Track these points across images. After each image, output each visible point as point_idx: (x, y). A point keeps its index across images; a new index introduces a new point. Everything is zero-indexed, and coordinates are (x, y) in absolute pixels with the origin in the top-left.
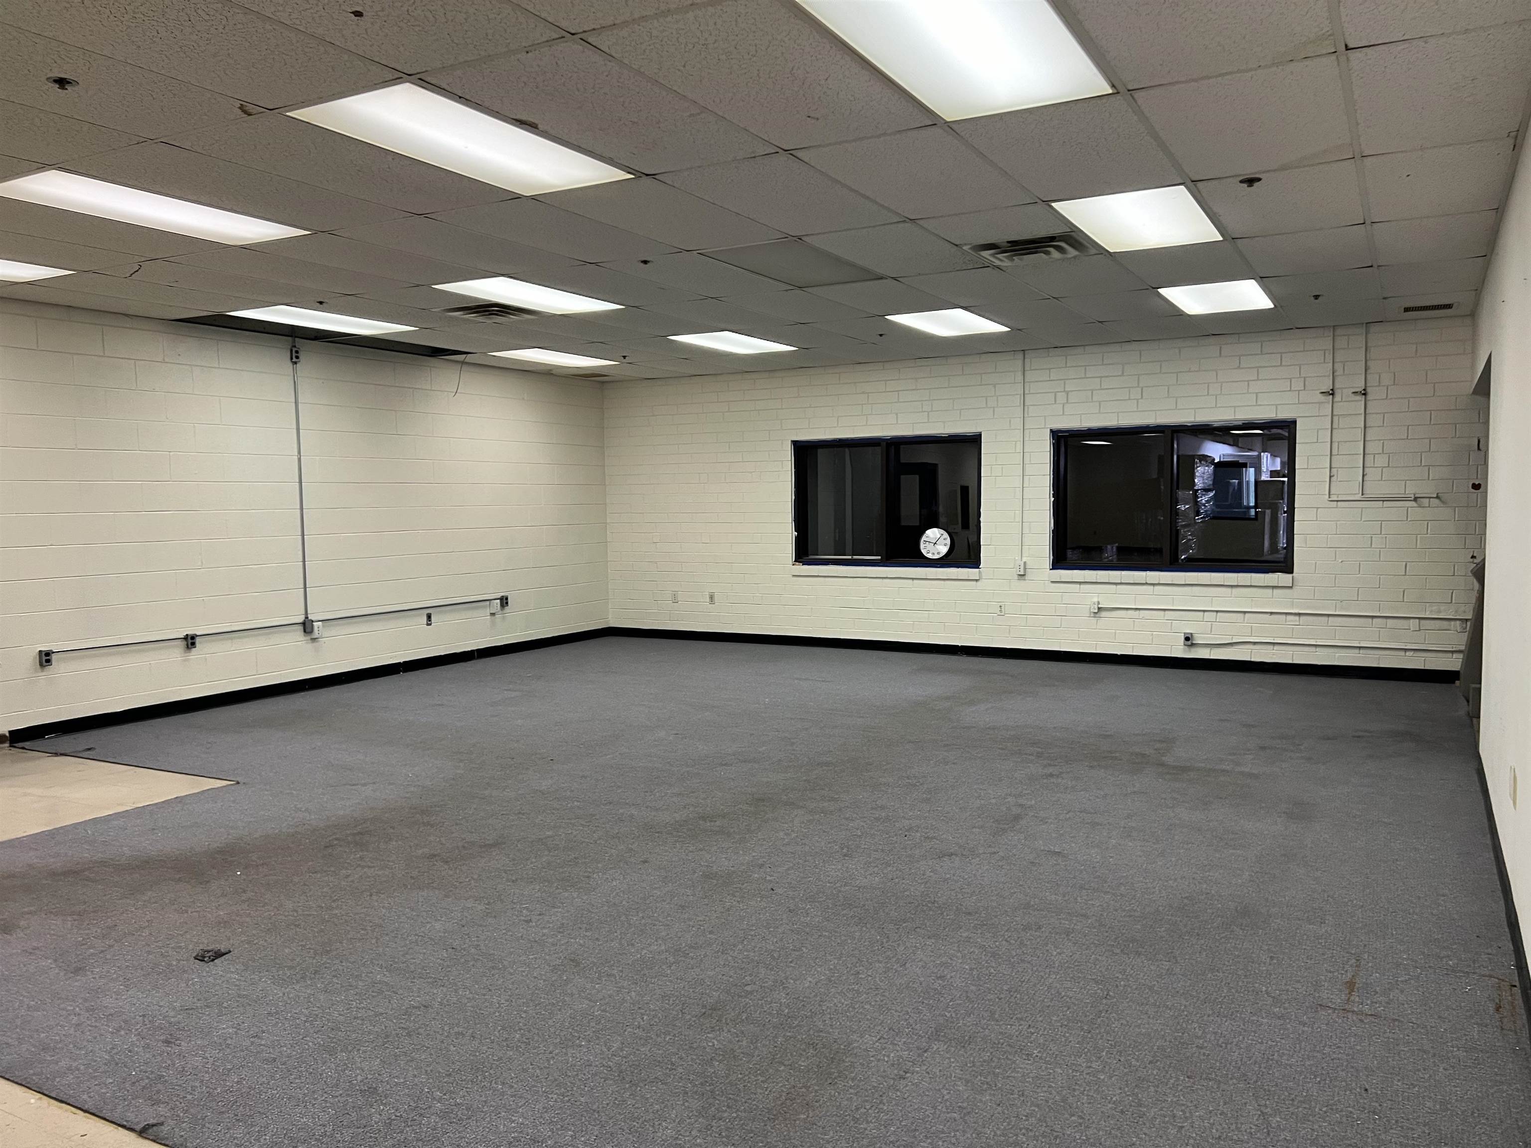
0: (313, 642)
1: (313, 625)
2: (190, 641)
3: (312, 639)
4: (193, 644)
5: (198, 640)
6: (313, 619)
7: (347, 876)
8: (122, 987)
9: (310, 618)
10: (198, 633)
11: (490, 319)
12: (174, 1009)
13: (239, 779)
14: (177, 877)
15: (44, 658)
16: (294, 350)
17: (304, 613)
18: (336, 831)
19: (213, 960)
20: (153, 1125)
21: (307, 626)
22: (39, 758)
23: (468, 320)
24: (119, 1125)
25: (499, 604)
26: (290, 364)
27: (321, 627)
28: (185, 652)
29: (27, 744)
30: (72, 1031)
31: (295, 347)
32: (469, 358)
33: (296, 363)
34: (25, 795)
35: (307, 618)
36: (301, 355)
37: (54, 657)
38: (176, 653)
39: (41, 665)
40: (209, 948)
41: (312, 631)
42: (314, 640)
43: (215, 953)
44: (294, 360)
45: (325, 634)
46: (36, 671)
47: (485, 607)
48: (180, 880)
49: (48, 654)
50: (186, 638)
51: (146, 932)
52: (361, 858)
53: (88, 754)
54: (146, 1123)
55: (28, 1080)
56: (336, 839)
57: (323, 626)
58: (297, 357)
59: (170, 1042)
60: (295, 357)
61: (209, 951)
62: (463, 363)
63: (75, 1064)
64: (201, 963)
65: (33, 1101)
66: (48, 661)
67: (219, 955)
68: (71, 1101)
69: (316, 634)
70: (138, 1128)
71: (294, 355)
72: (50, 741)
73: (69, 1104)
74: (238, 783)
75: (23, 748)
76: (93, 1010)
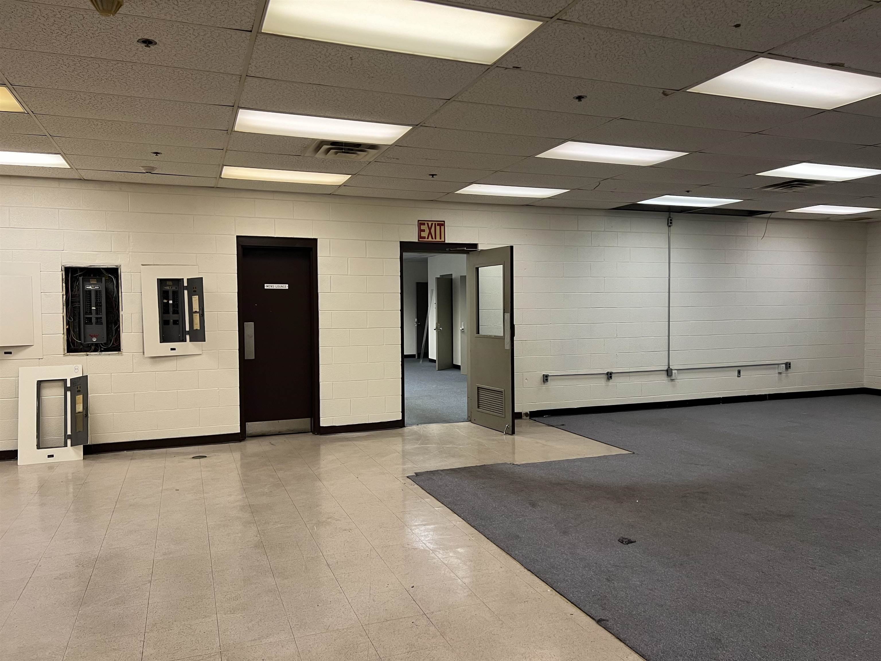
0: (672, 381)
1: (672, 372)
2: (609, 376)
3: (671, 380)
4: (611, 377)
5: (613, 375)
6: (672, 368)
7: (696, 515)
8: (585, 546)
9: (671, 368)
10: (613, 372)
11: (791, 189)
12: (610, 564)
13: (635, 452)
14: (607, 496)
15: (545, 378)
16: (670, 219)
17: (667, 365)
18: (688, 489)
19: (627, 544)
20: (604, 620)
21: (669, 372)
22: (542, 426)
23: (776, 192)
24: (588, 615)
25: (784, 368)
26: (668, 227)
27: (676, 373)
28: (607, 381)
29: (536, 419)
30: (564, 562)
31: (670, 217)
32: (773, 215)
33: (670, 226)
34: (537, 443)
35: (669, 367)
36: (673, 222)
37: (549, 378)
38: (602, 382)
39: (544, 381)
40: (626, 537)
41: (671, 375)
42: (672, 380)
43: (628, 540)
44: (669, 224)
45: (679, 378)
46: (541, 384)
47: (774, 368)
48: (608, 498)
49: (547, 376)
50: (607, 374)
51: (594, 522)
52: (703, 507)
53: (562, 427)
54: (600, 618)
55: (547, 580)
56: (688, 493)
57: (678, 373)
58: (671, 223)
59: (609, 580)
60: (670, 224)
61: (625, 539)
62: (769, 218)
63: (566, 578)
64: (622, 544)
65: (549, 590)
66: (547, 380)
67: (630, 542)
68: (566, 596)
69: (673, 377)
70: (598, 618)
71: (669, 221)
72: (546, 418)
73: (564, 597)
74: (634, 453)
75: (535, 420)
76: (573, 554)
